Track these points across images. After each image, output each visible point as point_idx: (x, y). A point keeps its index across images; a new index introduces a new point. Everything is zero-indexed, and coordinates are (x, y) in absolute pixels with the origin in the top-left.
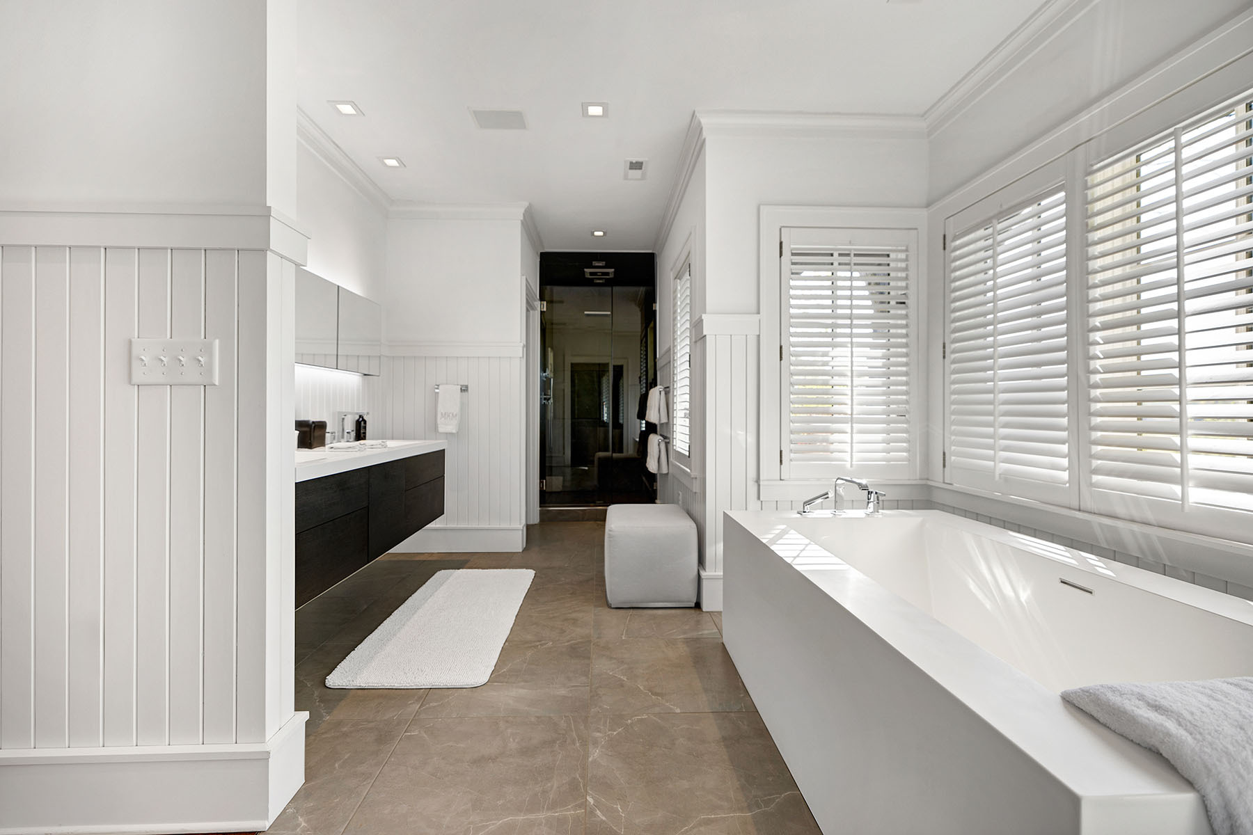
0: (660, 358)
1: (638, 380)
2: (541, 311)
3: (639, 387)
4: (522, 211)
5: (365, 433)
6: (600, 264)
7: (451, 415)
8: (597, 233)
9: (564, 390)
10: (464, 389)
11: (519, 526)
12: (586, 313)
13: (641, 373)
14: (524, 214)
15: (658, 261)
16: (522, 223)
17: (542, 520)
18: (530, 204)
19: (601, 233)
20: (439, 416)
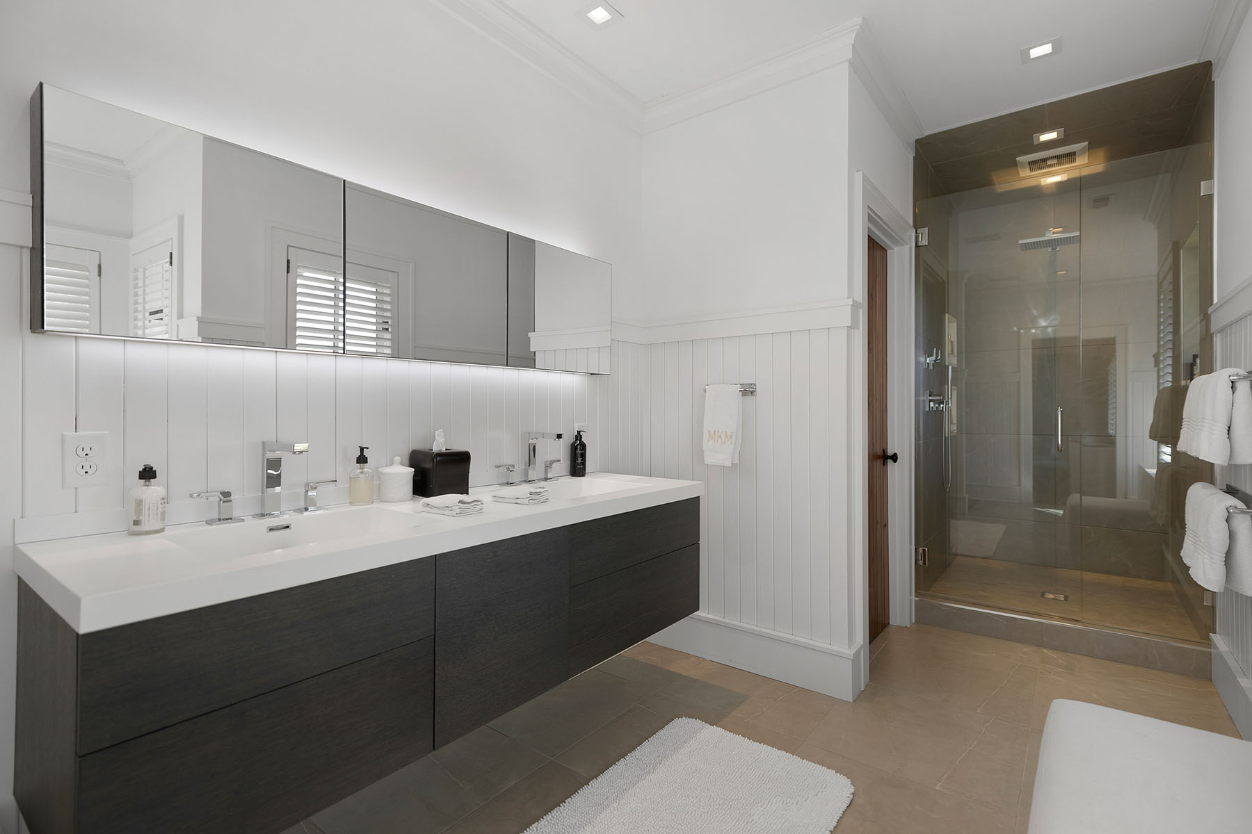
0: (1220, 306)
1: (1152, 360)
2: (917, 246)
3: (1156, 373)
4: (851, 39)
5: (584, 464)
6: (1052, 135)
7: (723, 436)
8: (1035, 52)
9: (1019, 383)
10: (748, 391)
11: (847, 651)
12: (1021, 242)
13: (1159, 346)
14: (853, 46)
15: (1217, 77)
16: (852, 65)
17: (919, 620)
18: (864, 19)
19: (1046, 49)
20: (706, 437)
